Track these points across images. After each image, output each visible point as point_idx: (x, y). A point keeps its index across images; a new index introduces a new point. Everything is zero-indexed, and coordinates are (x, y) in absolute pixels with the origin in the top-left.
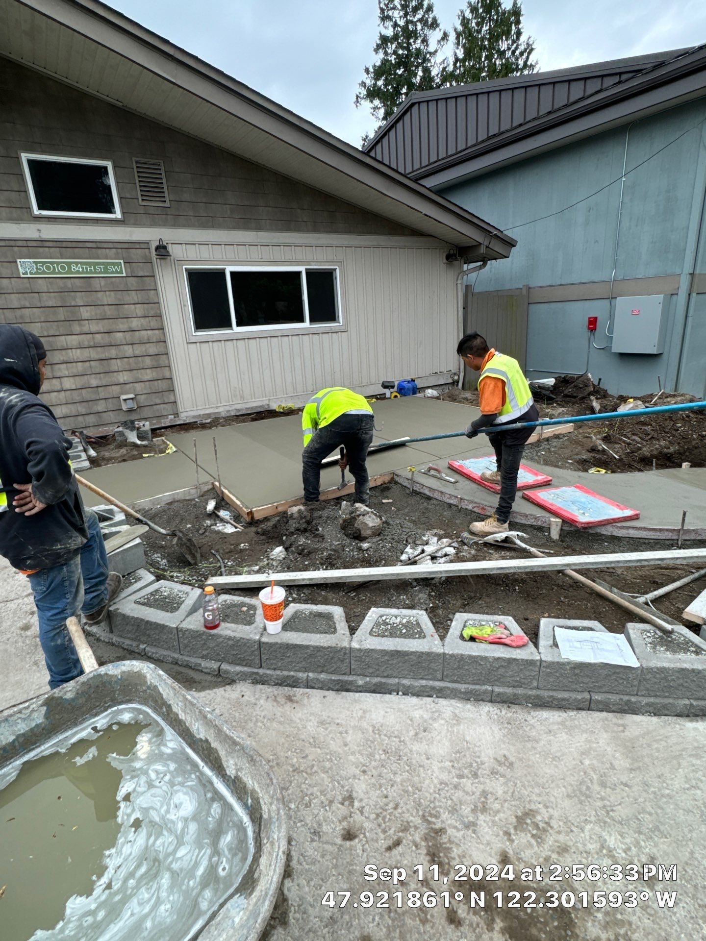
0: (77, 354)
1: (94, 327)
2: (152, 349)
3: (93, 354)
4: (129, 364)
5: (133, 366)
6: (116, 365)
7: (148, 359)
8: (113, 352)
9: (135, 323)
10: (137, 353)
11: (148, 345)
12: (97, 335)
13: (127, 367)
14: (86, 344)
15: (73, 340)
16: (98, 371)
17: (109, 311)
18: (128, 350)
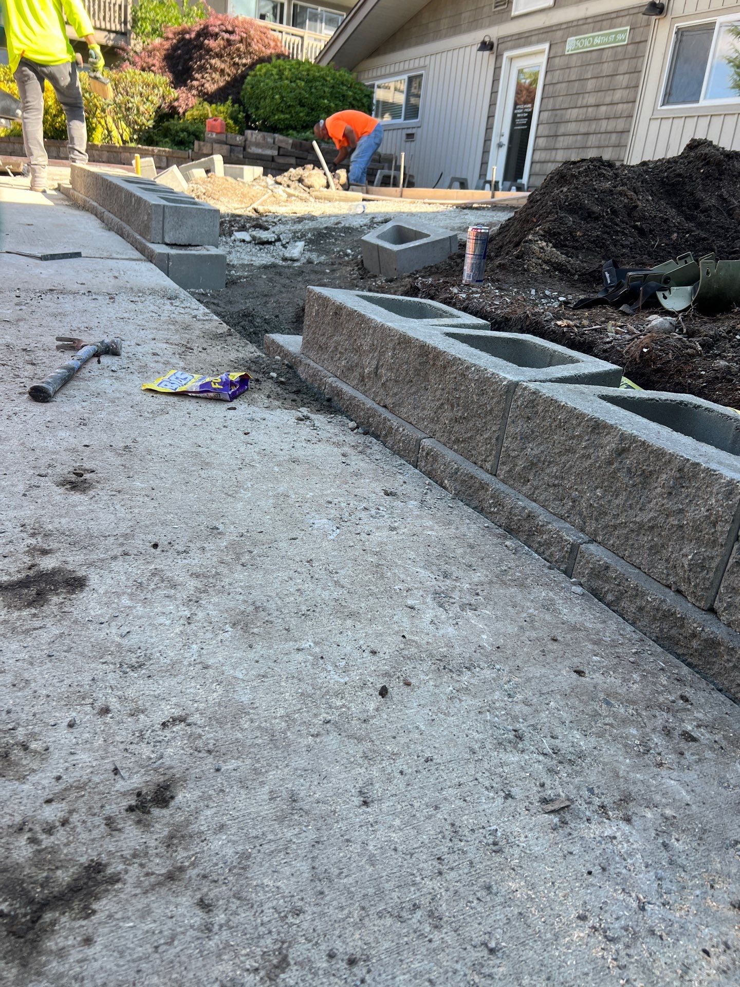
0: (572, 127)
1: (591, 99)
2: (620, 125)
3: (583, 128)
4: (600, 141)
5: (603, 143)
6: (592, 140)
7: (614, 136)
8: (593, 127)
9: (618, 95)
10: (609, 129)
11: (620, 120)
12: (590, 109)
13: (597, 144)
14: (580, 117)
15: (573, 113)
16: (578, 145)
17: (605, 82)
18: (604, 126)
